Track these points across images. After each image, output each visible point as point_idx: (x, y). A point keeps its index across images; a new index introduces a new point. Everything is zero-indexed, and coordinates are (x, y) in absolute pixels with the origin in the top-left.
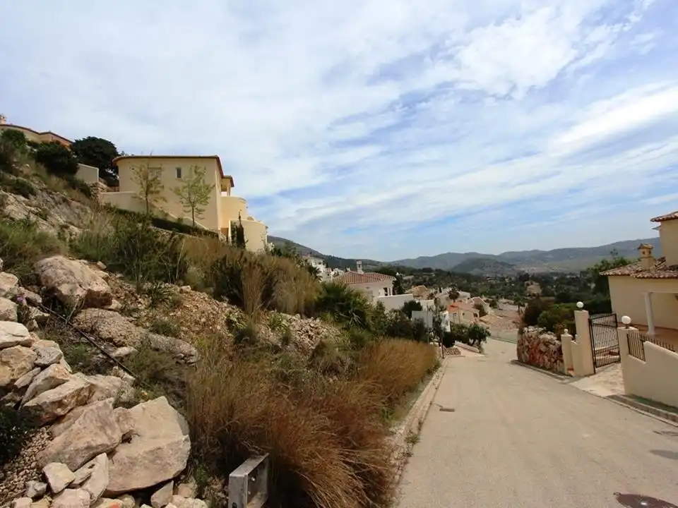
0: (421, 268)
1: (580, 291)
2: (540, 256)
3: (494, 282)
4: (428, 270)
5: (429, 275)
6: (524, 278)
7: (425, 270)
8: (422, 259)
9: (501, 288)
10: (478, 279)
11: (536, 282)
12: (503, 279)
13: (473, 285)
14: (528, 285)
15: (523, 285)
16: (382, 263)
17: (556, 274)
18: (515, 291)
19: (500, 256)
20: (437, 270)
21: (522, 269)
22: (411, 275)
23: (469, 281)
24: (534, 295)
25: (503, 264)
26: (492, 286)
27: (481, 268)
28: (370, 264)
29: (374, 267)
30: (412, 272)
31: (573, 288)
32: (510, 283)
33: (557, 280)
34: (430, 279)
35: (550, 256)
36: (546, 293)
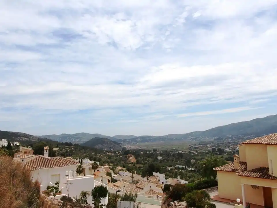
0: (64, 142)
1: (154, 161)
2: (134, 140)
3: (110, 154)
4: (70, 145)
5: (70, 148)
6: (127, 153)
7: (67, 144)
8: (65, 136)
9: (115, 158)
10: (101, 151)
11: (133, 155)
12: (115, 152)
13: (98, 156)
14: (129, 157)
15: (127, 157)
16: (33, 137)
17: (142, 150)
18: (123, 161)
19: (113, 137)
20: (75, 145)
21: (125, 146)
22: (58, 147)
23: (96, 154)
24: (132, 163)
25: (115, 142)
26: (110, 157)
27: (102, 145)
28: (23, 137)
29: (26, 139)
30: (58, 144)
31: (151, 159)
32: (119, 155)
33: (143, 154)
34: (71, 151)
35: (139, 140)
36: (138, 162)
